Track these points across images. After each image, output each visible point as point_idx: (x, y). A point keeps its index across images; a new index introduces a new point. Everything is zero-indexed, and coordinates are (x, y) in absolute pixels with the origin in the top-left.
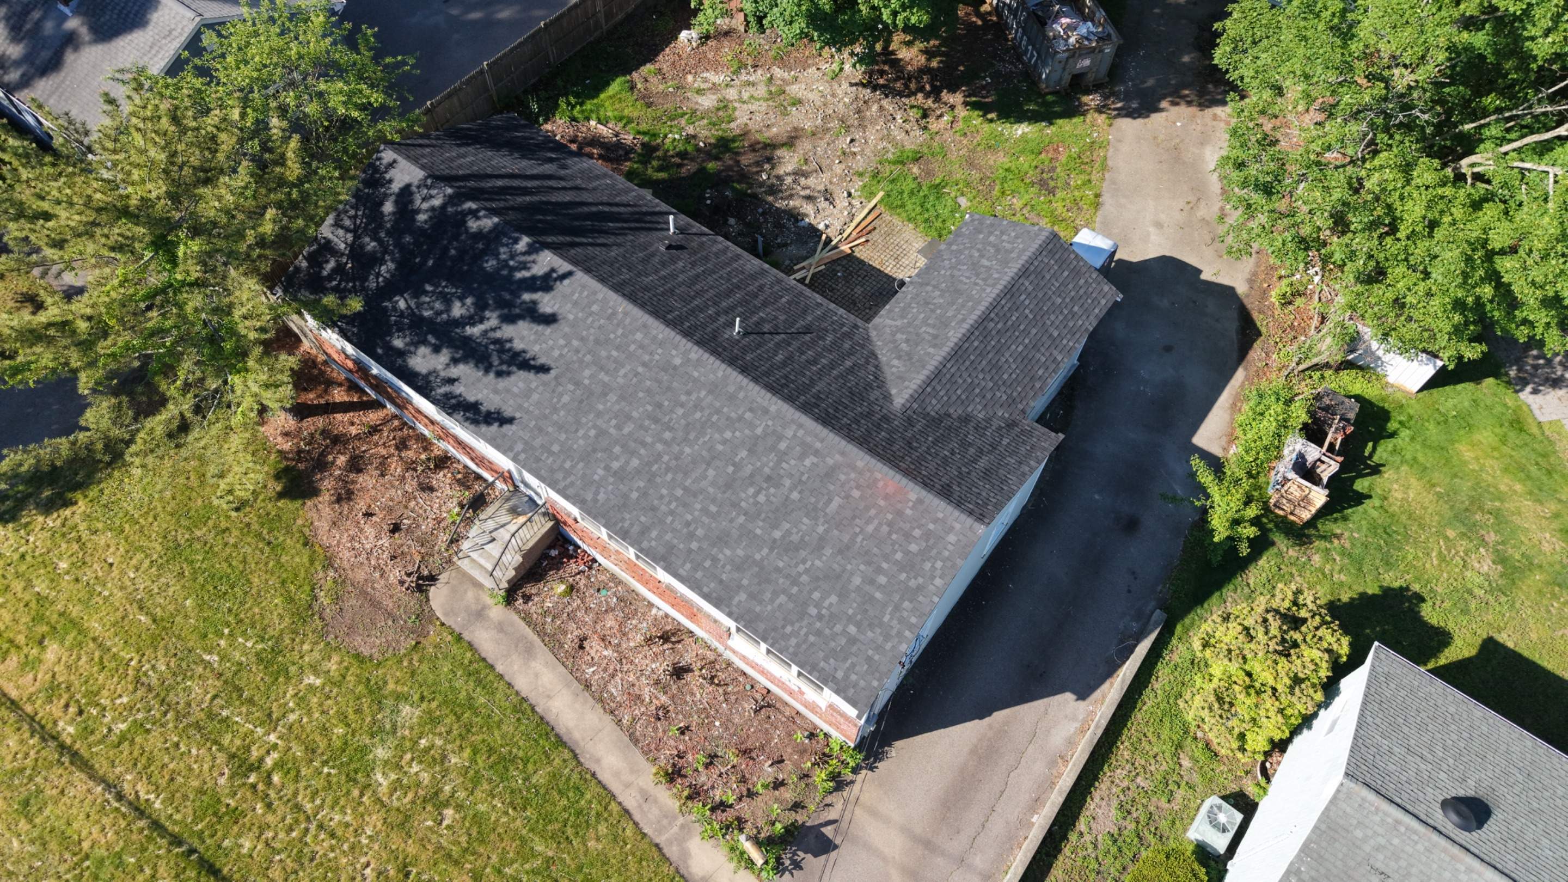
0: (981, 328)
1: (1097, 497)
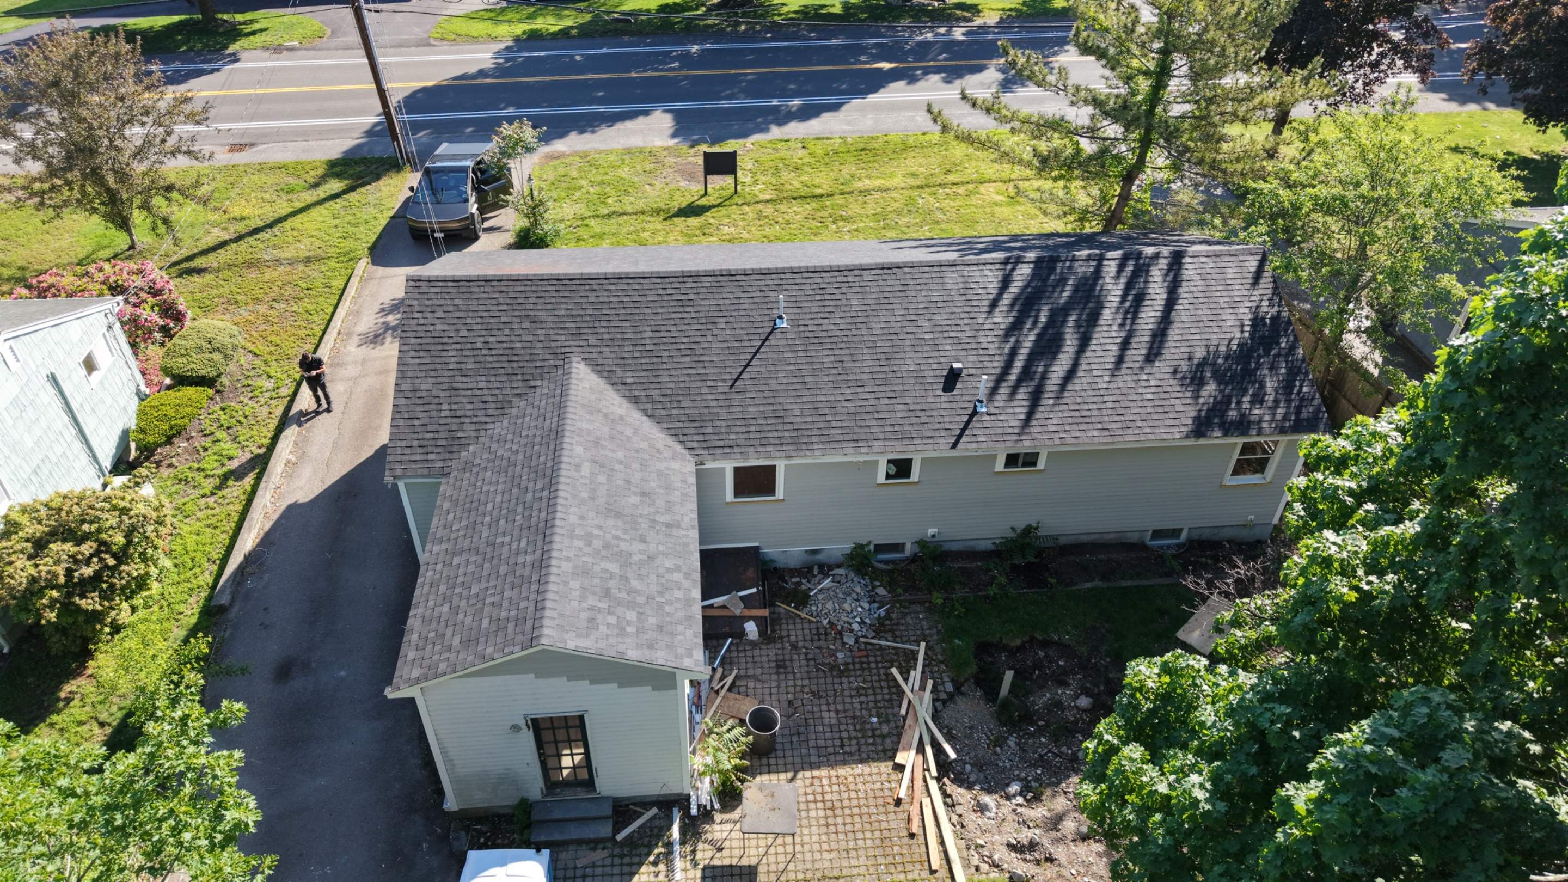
0: (548, 472)
1: (343, 673)
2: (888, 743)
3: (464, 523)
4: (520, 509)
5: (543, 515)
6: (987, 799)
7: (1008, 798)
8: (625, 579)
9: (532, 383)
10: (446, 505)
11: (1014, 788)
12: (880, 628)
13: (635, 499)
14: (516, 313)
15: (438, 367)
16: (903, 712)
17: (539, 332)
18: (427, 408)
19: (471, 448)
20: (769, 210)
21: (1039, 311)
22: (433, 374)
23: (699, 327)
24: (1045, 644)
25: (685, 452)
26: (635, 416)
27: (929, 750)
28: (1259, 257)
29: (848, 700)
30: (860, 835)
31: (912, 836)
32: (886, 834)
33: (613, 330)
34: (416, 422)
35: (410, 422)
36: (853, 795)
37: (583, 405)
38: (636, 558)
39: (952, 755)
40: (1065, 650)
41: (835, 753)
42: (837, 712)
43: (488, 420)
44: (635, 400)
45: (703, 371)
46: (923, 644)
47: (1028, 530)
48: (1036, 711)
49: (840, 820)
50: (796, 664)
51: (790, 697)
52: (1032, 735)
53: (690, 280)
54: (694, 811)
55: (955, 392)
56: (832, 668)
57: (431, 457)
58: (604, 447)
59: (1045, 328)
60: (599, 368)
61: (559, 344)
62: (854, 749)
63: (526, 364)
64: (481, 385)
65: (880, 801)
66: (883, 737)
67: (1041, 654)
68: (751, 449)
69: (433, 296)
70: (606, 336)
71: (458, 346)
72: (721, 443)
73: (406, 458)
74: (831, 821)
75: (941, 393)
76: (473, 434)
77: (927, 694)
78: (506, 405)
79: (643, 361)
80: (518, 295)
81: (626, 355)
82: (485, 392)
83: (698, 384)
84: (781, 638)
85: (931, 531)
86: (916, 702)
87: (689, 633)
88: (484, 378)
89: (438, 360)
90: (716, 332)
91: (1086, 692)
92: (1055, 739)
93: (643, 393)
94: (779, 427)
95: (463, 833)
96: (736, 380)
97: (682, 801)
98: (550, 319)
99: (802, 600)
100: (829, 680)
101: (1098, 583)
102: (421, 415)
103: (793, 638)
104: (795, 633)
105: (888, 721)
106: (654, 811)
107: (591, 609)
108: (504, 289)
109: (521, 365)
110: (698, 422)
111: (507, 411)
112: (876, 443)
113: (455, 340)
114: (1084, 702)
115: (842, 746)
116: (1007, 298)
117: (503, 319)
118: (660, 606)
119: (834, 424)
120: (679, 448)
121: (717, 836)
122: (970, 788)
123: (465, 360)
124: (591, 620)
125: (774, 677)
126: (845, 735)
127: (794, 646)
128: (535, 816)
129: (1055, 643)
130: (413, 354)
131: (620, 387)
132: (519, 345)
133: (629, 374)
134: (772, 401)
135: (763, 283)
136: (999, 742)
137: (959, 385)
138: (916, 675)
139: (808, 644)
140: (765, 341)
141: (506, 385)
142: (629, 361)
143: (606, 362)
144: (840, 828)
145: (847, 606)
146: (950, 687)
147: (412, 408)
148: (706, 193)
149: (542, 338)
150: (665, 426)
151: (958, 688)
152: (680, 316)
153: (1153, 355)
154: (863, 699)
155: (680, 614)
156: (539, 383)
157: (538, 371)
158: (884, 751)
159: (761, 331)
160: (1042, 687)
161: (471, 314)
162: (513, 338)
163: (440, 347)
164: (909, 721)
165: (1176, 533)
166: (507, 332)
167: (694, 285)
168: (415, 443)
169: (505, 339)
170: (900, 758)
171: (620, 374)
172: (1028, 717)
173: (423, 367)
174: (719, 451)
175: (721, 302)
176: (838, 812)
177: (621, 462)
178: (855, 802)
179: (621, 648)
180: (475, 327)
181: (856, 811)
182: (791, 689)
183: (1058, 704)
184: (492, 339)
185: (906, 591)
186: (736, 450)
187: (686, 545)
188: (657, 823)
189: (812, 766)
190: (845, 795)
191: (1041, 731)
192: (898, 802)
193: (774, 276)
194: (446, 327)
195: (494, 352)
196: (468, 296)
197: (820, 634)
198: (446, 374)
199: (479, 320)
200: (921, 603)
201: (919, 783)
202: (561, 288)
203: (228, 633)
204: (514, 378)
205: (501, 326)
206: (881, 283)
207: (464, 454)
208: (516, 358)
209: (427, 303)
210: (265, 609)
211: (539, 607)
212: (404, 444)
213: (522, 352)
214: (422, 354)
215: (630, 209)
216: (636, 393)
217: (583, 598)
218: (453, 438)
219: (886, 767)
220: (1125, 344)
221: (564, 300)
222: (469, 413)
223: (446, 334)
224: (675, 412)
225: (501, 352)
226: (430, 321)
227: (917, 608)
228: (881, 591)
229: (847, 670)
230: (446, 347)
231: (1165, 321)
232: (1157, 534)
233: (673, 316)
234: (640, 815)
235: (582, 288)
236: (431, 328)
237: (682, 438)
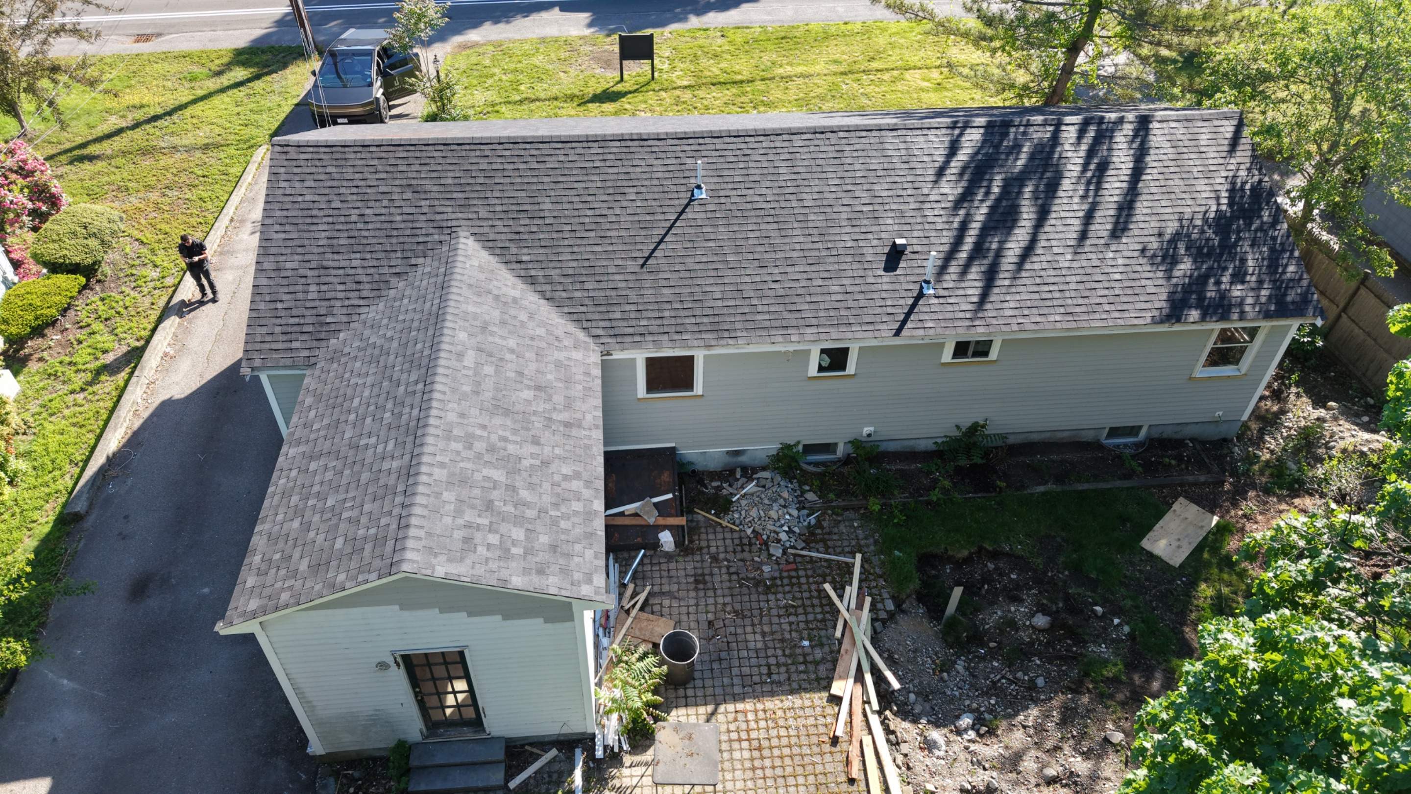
0: (424, 362)
1: (206, 590)
2: (822, 670)
3: (326, 421)
4: (389, 405)
5: (415, 412)
6: (936, 735)
7: (959, 732)
8: (512, 488)
9: (413, 261)
10: (309, 400)
11: (966, 721)
12: (810, 538)
13: (528, 394)
14: (397, 182)
15: (306, 242)
16: (838, 634)
17: (423, 203)
18: (291, 289)
19: (342, 335)
20: (687, 95)
21: (991, 181)
22: (299, 250)
23: (606, 198)
24: (995, 555)
25: (590, 340)
26: (531, 299)
27: (868, 678)
28: (1235, 122)
29: (775, 620)
30: (791, 781)
31: (852, 781)
32: (821, 779)
33: (505, 201)
34: (279, 305)
35: (272, 306)
36: (783, 732)
37: (470, 286)
38: (526, 463)
39: (896, 685)
40: (1017, 562)
41: (763, 683)
42: (764, 634)
43: (361, 302)
44: (531, 281)
45: (610, 248)
46: (859, 556)
47: (975, 428)
48: (986, 632)
49: (768, 763)
50: (717, 579)
51: (711, 616)
52: (983, 658)
53: (595, 145)
54: (599, 754)
55: (898, 272)
56: (758, 583)
57: (295, 345)
58: (492, 334)
59: (998, 200)
60: (490, 244)
61: (445, 217)
62: (783, 677)
63: (406, 239)
64: (355, 263)
65: (814, 740)
66: (817, 663)
67: (991, 566)
68: (666, 337)
69: (302, 163)
70: (499, 208)
71: (330, 220)
72: (631, 330)
73: (267, 346)
74: (757, 763)
75: (883, 273)
76: (345, 319)
77: (865, 614)
78: (382, 285)
79: (541, 236)
80: (399, 162)
81: (522, 229)
82: (360, 271)
83: (605, 263)
84: (700, 549)
85: (867, 430)
86: (852, 623)
87: (589, 553)
88: (358, 255)
89: (307, 235)
90: (624, 204)
91: (1045, 611)
92: (1009, 663)
93: (541, 273)
94: (698, 312)
95: (331, 780)
96: (648, 258)
97: (587, 741)
98: (435, 188)
99: (723, 506)
100: (754, 597)
101: (1050, 487)
102: (285, 297)
103: (713, 550)
104: (716, 543)
105: (821, 645)
106: (554, 752)
107: (468, 526)
108: (383, 155)
109: (401, 240)
110: (604, 306)
111: (384, 293)
112: (809, 330)
113: (326, 212)
114: (1041, 621)
115: (770, 674)
116: (955, 166)
117: (382, 189)
118: (555, 521)
119: (760, 309)
120: (581, 335)
121: (626, 782)
122: (915, 721)
123: (337, 234)
124: (467, 540)
125: (692, 594)
126: (772, 661)
127: (715, 559)
128: (414, 762)
129: (1007, 554)
130: (277, 228)
131: (515, 266)
132: (399, 218)
133: (525, 251)
134: (690, 282)
135: (678, 148)
136: (946, 666)
137: (902, 264)
138: (851, 591)
139: (730, 556)
140: (681, 213)
141: (383, 263)
142: (526, 237)
143: (498, 237)
144: (769, 772)
145: (773, 514)
146: (890, 605)
147: (274, 289)
148: (622, 80)
149: (425, 210)
150: (566, 310)
151: (898, 605)
152: (583, 185)
153: (1119, 229)
154: (792, 619)
155: (578, 530)
156: (420, 261)
157: (421, 247)
158: (818, 680)
159: (676, 202)
160: (992, 603)
161: (345, 183)
162: (393, 210)
163: (309, 220)
164: (846, 645)
165: (1134, 430)
166: (385, 203)
167: (600, 151)
168: (278, 330)
169: (383, 211)
170: (837, 688)
171: (514, 250)
172: (977, 638)
173: (290, 243)
174: (629, 339)
175: (631, 170)
176: (766, 753)
177: (512, 351)
178: (785, 741)
179: (504, 574)
180: (350, 198)
181: (786, 751)
182: (711, 608)
183: (1012, 624)
184: (368, 211)
185: (838, 496)
186: (649, 338)
187: (588, 447)
188: (556, 767)
189: (736, 698)
190: (774, 733)
191: (993, 654)
192: (835, 741)
193: (691, 141)
194: (317, 198)
195: (370, 226)
196: (343, 163)
197: (744, 544)
198: (315, 250)
199: (355, 190)
200: (855, 509)
201: (858, 718)
202: (449, 154)
203: (81, 545)
204: (393, 255)
205: (380, 197)
206: (812, 149)
207: (333, 341)
208: (395, 233)
209: (296, 170)
210: (126, 517)
211: (403, 525)
212: (264, 330)
213: (402, 226)
214: (287, 228)
215: (542, 95)
216: (533, 273)
217: (458, 513)
218: (322, 324)
219: (819, 698)
220: (1089, 218)
221: (451, 168)
222: (341, 295)
223: (316, 205)
224: (578, 294)
225: (378, 226)
226: (298, 191)
227: (850, 514)
228: (811, 496)
229: (774, 585)
230: (315, 221)
231: (1132, 192)
232: (1114, 432)
233: (576, 185)
234: (537, 757)
235: (473, 153)
236: (300, 199)
237: (585, 324)
